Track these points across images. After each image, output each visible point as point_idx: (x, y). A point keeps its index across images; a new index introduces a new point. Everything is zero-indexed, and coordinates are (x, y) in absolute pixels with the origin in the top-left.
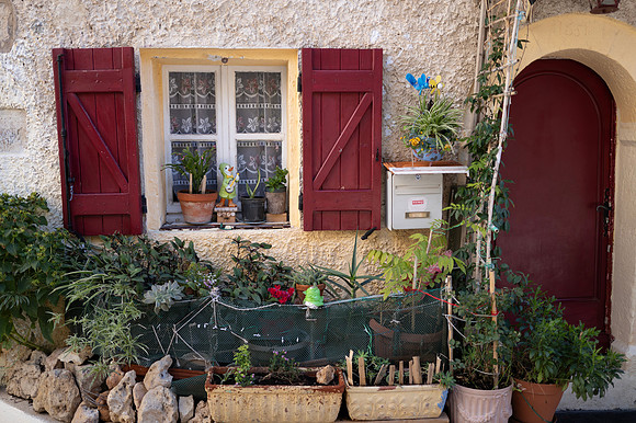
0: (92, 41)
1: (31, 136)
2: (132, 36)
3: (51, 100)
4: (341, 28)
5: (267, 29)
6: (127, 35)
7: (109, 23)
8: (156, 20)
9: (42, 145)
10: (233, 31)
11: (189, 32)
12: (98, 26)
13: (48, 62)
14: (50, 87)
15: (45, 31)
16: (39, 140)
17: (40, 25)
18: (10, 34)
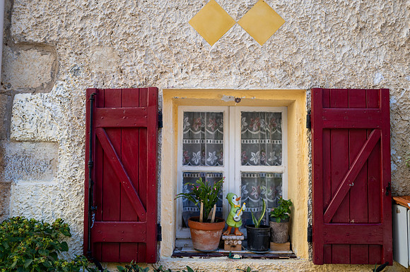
0: (121, 83)
1: (61, 166)
2: (157, 79)
3: (81, 134)
4: (346, 71)
5: (278, 72)
6: (152, 77)
7: (137, 67)
8: (179, 65)
9: (70, 174)
10: (247, 74)
11: (208, 75)
12: (128, 70)
13: (81, 101)
14: (82, 123)
15: (82, 74)
16: (68, 169)
17: (78, 69)
18: (52, 77)
